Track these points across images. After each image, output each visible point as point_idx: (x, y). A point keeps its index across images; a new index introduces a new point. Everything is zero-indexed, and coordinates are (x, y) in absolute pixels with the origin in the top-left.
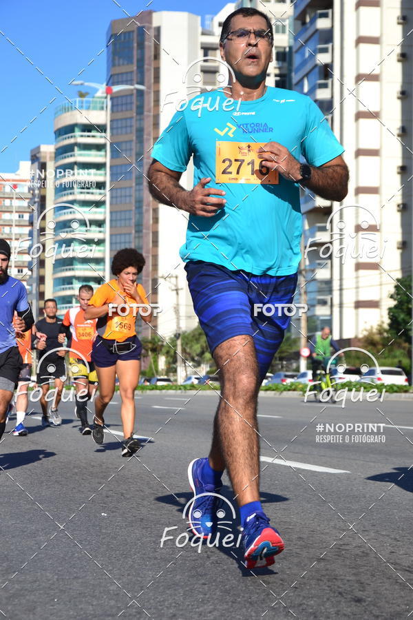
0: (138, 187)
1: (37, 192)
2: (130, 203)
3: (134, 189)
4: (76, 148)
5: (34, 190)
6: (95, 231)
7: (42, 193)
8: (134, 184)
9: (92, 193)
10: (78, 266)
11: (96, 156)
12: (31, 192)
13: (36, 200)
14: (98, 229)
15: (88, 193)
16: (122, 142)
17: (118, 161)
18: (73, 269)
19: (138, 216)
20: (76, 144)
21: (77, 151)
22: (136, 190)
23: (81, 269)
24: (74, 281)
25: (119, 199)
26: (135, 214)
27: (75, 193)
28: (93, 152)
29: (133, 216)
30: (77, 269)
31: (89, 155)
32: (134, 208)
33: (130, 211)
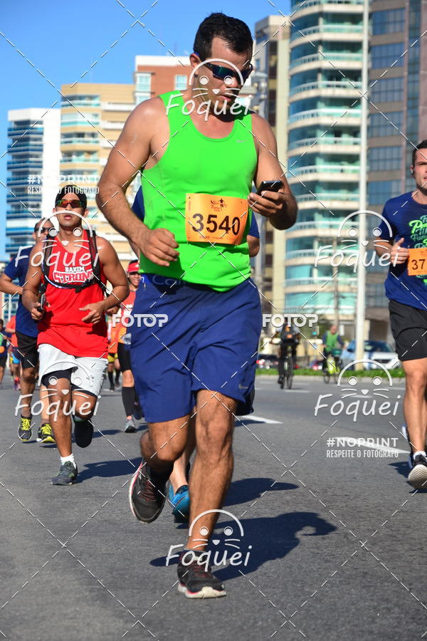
0: (411, 78)
1: (263, 85)
2: (400, 101)
3: (405, 80)
4: (321, 20)
5: (259, 83)
6: (347, 143)
7: (271, 87)
8: (406, 73)
9: (344, 87)
10: (323, 194)
11: (351, 31)
12: (256, 85)
13: (263, 96)
14: (352, 139)
15: (338, 86)
16: (388, 11)
17: (382, 39)
18: (315, 199)
19: (410, 120)
20: (321, 14)
21: (322, 24)
22: (408, 82)
23: (326, 199)
24: (317, 216)
25: (383, 95)
26: (407, 117)
27: (320, 86)
28: (347, 26)
29: (403, 121)
30: (321, 198)
31: (340, 31)
32: (405, 108)
33: (400, 112)
